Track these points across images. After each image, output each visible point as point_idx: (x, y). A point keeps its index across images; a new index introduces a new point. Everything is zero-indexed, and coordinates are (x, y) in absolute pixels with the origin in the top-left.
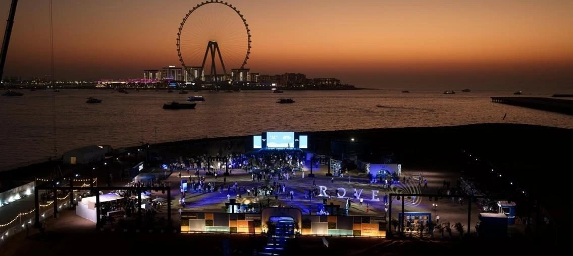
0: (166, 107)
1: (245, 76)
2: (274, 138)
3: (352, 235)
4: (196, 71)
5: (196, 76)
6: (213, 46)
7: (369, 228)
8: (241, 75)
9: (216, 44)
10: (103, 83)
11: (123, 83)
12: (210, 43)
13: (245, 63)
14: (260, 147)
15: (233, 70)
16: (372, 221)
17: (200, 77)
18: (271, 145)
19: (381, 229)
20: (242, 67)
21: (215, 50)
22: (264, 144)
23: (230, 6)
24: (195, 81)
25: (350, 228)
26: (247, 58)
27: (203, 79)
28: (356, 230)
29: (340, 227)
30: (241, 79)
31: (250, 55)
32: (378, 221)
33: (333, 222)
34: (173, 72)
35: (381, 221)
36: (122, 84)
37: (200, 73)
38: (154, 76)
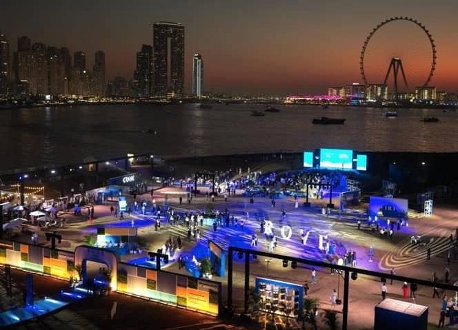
0: (316, 122)
1: (430, 94)
2: (328, 156)
3: (174, 303)
4: (379, 89)
5: (379, 94)
6: (396, 64)
7: (197, 297)
8: (426, 92)
9: (399, 62)
10: (291, 99)
11: (308, 99)
12: (393, 61)
13: (429, 79)
14: (311, 166)
15: (417, 88)
16: (200, 286)
17: (382, 94)
18: (325, 164)
19: (212, 301)
20: (426, 84)
21: (398, 67)
22: (316, 162)
23: (415, 22)
24: (377, 98)
25: (173, 292)
26: (432, 74)
27: (386, 97)
28: (180, 296)
29: (161, 289)
30: (426, 98)
31: (434, 72)
32: (209, 287)
33: (152, 279)
34: (357, 89)
35: (212, 288)
36: (307, 101)
37: (383, 91)
38: (338, 93)
